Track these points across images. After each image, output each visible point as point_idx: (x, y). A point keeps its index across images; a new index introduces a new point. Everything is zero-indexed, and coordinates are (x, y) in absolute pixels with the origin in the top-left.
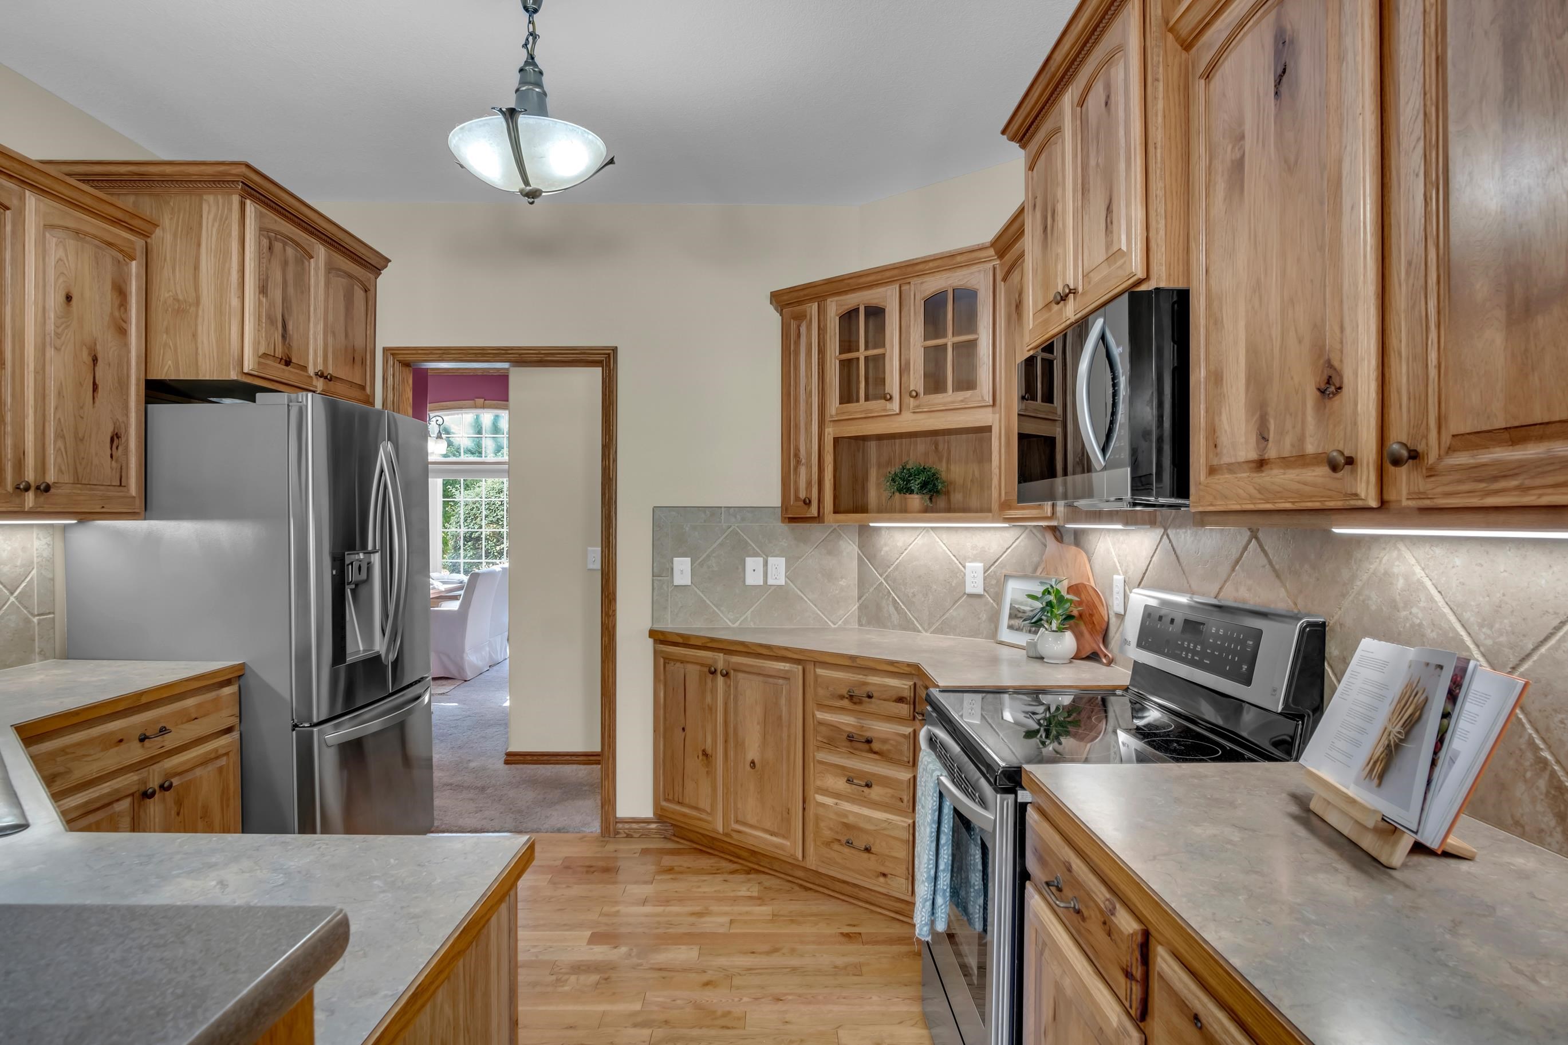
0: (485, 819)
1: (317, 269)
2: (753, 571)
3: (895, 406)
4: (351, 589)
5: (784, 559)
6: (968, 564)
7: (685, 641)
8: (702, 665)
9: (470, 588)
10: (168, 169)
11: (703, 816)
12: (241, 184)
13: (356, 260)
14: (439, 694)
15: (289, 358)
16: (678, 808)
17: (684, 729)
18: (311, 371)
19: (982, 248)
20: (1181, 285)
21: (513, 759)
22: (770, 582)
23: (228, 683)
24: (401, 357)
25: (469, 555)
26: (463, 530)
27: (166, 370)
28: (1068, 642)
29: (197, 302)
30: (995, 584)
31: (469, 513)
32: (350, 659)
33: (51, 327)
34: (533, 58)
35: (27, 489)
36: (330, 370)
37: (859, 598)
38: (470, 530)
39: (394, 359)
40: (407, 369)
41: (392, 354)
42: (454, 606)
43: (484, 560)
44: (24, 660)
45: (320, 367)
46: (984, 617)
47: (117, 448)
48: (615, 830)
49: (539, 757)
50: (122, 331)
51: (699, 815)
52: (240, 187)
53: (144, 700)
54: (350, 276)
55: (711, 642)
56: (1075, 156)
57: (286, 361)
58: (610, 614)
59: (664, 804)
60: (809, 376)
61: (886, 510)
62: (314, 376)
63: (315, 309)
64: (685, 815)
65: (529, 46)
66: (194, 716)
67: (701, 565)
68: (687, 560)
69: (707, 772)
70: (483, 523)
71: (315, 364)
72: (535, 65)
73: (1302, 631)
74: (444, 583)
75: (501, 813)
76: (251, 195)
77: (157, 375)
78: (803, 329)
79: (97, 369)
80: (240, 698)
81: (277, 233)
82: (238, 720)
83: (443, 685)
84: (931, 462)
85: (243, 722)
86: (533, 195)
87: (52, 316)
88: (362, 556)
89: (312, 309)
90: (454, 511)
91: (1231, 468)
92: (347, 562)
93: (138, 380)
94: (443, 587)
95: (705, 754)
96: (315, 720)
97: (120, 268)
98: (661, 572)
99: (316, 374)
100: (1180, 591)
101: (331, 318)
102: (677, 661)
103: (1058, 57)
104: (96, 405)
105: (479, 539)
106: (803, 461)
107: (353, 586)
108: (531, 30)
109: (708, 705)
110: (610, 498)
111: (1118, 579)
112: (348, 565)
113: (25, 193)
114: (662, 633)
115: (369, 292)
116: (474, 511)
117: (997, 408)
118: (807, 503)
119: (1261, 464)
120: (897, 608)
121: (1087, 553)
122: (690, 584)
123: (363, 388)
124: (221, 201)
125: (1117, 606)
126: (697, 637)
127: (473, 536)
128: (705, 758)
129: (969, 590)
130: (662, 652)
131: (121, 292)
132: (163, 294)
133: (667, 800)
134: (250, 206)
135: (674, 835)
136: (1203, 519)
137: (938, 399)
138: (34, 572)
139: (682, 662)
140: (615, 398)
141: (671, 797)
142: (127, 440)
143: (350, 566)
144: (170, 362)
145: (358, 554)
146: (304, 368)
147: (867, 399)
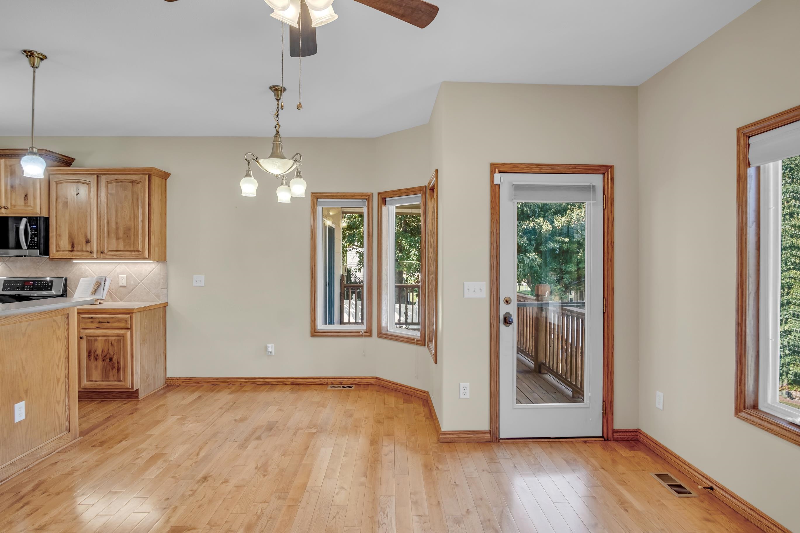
73: (64, 279)
91: (64, 251)
119: (72, 251)
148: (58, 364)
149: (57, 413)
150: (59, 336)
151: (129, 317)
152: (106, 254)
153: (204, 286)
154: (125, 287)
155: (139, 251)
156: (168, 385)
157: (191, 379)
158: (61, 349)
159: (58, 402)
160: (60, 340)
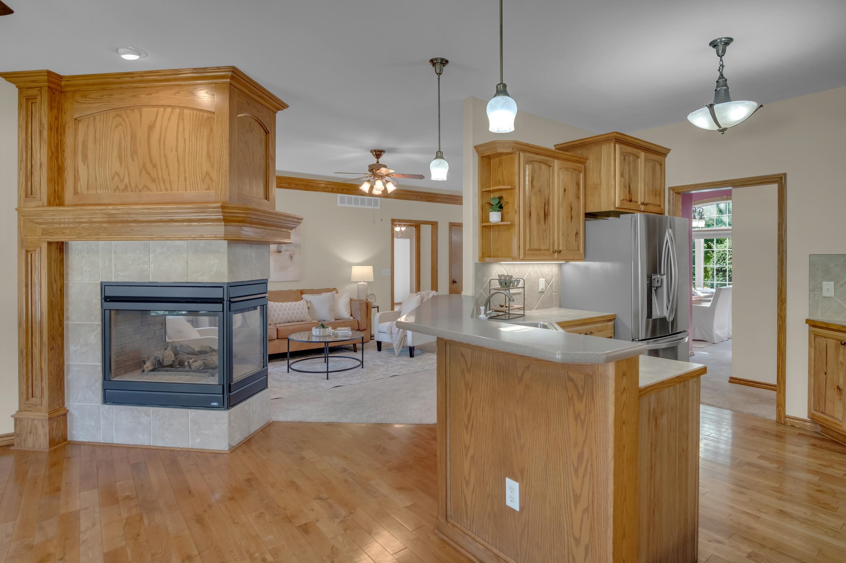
0: (715, 401)
1: (641, 162)
4: (654, 289)
7: (827, 327)
8: (837, 340)
9: (716, 296)
10: (591, 139)
11: (838, 422)
12: (614, 139)
13: (657, 154)
14: (699, 348)
15: (631, 199)
16: (822, 415)
17: (826, 373)
18: (639, 203)
21: (733, 380)
23: (610, 320)
24: (676, 191)
25: (720, 280)
26: (716, 267)
27: (591, 210)
29: (601, 184)
31: (720, 257)
32: (654, 317)
33: (561, 200)
34: (722, 75)
35: (555, 252)
36: (647, 201)
38: (721, 266)
39: (673, 192)
40: (679, 195)
41: (673, 190)
42: (708, 305)
43: (727, 283)
44: (551, 307)
45: (643, 201)
47: (577, 237)
48: (784, 421)
49: (748, 382)
50: (578, 198)
51: (834, 421)
52: (614, 140)
53: (586, 322)
54: (654, 161)
55: (843, 328)
57: (630, 201)
58: (783, 309)
59: (814, 412)
62: (640, 205)
63: (640, 178)
64: (826, 420)
65: (721, 70)
66: (600, 330)
67: (841, 286)
68: (832, 283)
69: (840, 398)
70: (728, 262)
71: (641, 200)
72: (724, 78)
74: (703, 293)
75: (724, 401)
76: (617, 142)
77: (588, 211)
79: (572, 211)
80: (614, 327)
81: (626, 153)
82: (614, 335)
83: (702, 344)
85: (615, 335)
86: (723, 130)
87: (561, 197)
88: (659, 276)
89: (639, 178)
90: (712, 255)
92: (653, 278)
93: (583, 214)
94: (702, 295)
95: (838, 388)
96: (640, 339)
97: (578, 176)
98: (815, 289)
99: (641, 204)
101: (647, 180)
102: (822, 336)
104: (572, 223)
105: (725, 271)
107: (655, 288)
108: (721, 64)
109: (841, 362)
110: (782, 250)
112: (653, 280)
113: (554, 161)
114: (813, 321)
115: (662, 165)
116: (723, 256)
122: (833, 295)
123: (660, 206)
124: (608, 147)
126: (834, 325)
127: (723, 269)
128: (838, 390)
130: (813, 331)
131: (578, 184)
132: (590, 182)
133: (815, 410)
134: (617, 146)
135: (822, 432)
138: (554, 278)
139: (825, 337)
140: (785, 199)
141: (817, 409)
142: (580, 234)
143: (654, 280)
144: (592, 206)
145: (657, 275)
146: (637, 202)
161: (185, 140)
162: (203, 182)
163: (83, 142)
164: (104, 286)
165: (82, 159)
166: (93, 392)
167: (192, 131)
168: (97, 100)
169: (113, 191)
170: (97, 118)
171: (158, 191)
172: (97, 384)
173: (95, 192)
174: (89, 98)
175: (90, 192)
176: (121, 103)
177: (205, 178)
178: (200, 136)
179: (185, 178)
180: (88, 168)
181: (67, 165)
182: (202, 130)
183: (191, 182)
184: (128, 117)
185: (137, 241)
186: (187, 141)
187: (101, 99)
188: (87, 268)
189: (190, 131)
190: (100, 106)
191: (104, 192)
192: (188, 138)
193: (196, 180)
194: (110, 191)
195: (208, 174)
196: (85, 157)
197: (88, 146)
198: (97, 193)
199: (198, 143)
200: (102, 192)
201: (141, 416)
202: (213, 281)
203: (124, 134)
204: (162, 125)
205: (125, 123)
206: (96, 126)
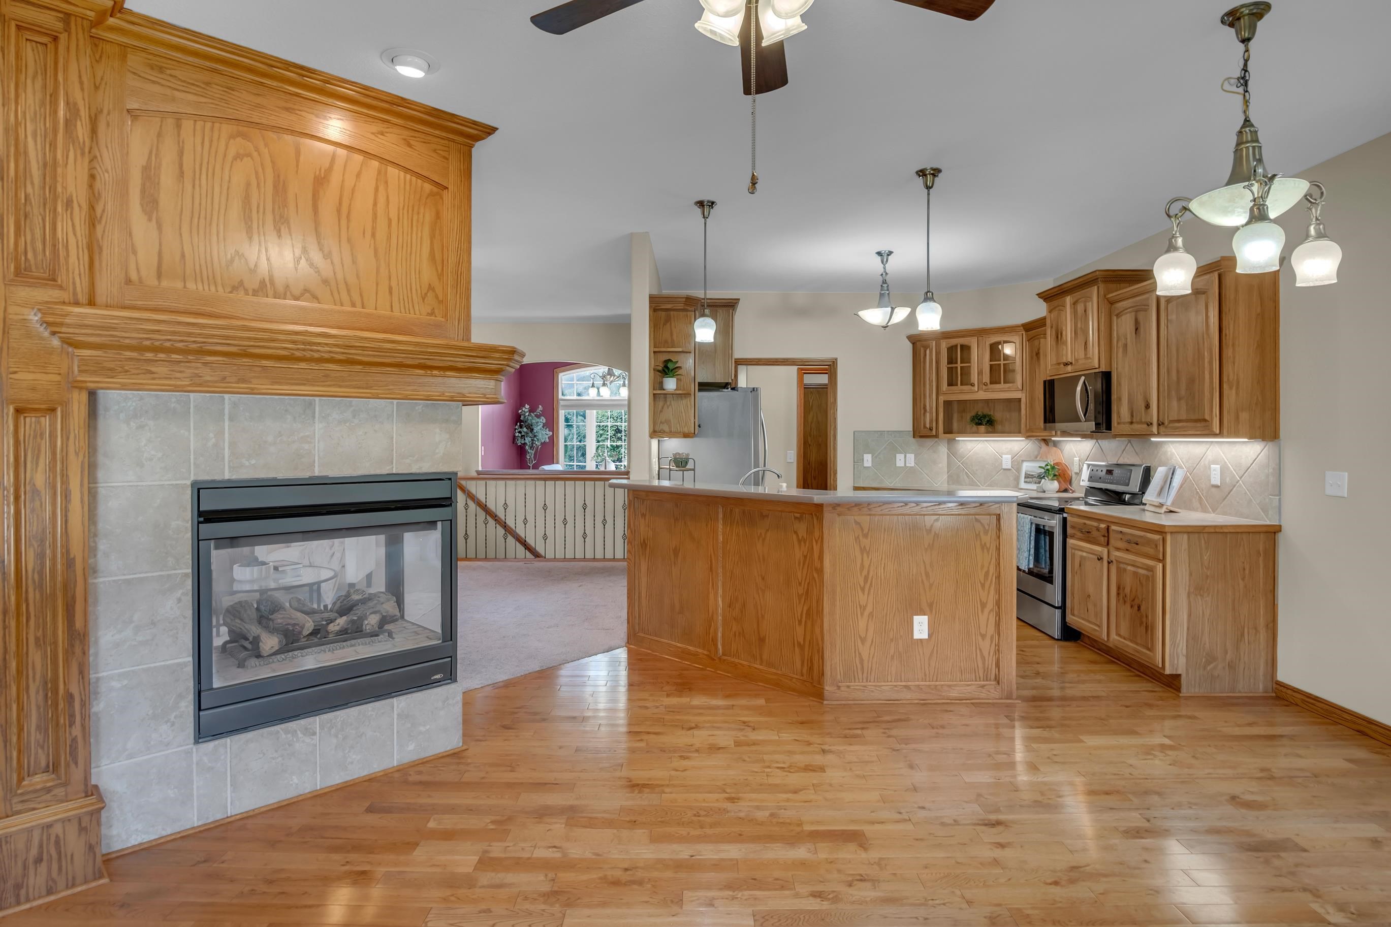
2: (900, 460)
3: (976, 388)
5: (913, 455)
6: (1003, 456)
19: (1018, 326)
20: (1108, 370)
22: (907, 465)
28: (1055, 485)
30: (1017, 464)
37: (948, 473)
46: (1012, 479)
56: (1071, 320)
60: (931, 373)
61: (962, 432)
67: (876, 457)
68: (870, 456)
73: (1144, 468)
78: (928, 352)
84: (986, 411)
91: (1124, 423)
98: (857, 461)
100: (1103, 461)
103: (1065, 286)
106: (928, 410)
111: (1077, 459)
114: (858, 488)
117: (1024, 391)
118: (931, 429)
119: (1132, 423)
120: (968, 476)
121: (1060, 450)
122: (871, 465)
125: (1076, 469)
129: (1004, 467)
136: (1115, 436)
137: (997, 386)
147: (962, 384)
148: (983, 582)
149: (980, 650)
150: (985, 544)
151: (1159, 539)
152: (1166, 427)
153: (1346, 496)
154: (1217, 487)
155: (1205, 420)
156: (1276, 696)
157: (1317, 699)
158: (990, 563)
159: (983, 636)
160: (988, 550)
161: (390, 220)
162: (423, 301)
163: (146, 169)
164: (199, 489)
165: (142, 205)
166: (173, 724)
167: (403, 209)
168: (193, 87)
169: (230, 290)
170: (187, 125)
171: (335, 305)
172: (183, 704)
173: (179, 285)
174: (171, 75)
175: (165, 283)
176: (256, 114)
177: (426, 294)
178: (418, 221)
179: (390, 289)
180: (159, 227)
181: (104, 211)
182: (422, 210)
183: (401, 297)
184: (266, 145)
185: (286, 397)
186: (394, 223)
187: (204, 88)
188: (153, 453)
189: (399, 208)
190: (201, 103)
191: (206, 288)
192: (396, 219)
193: (410, 295)
194: (220, 289)
195: (431, 288)
196: (151, 204)
197: (159, 179)
198: (185, 287)
199: (414, 233)
200: (200, 288)
201: (295, 740)
202: (439, 471)
203: (257, 178)
204: (343, 181)
205: (259, 155)
206: (183, 142)
